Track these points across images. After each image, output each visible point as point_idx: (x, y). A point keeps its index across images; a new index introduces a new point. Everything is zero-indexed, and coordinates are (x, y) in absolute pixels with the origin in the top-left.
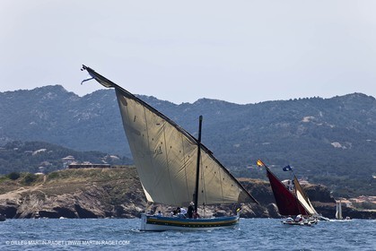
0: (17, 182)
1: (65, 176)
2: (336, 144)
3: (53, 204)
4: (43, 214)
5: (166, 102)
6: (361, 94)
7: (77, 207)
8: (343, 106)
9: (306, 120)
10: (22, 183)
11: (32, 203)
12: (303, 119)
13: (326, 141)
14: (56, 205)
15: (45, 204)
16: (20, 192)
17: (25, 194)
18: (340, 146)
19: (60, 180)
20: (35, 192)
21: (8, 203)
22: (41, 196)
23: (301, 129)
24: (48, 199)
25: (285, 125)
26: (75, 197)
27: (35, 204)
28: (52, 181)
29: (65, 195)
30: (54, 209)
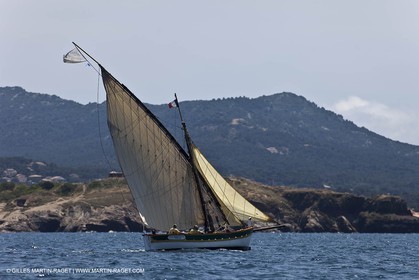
0: (51, 191)
1: (108, 185)
2: (273, 150)
3: (100, 216)
4: (90, 227)
5: (71, 102)
6: (290, 94)
7: (127, 220)
8: (271, 107)
9: (235, 122)
10: (57, 193)
11: (77, 215)
12: (231, 121)
13: (261, 146)
14: (105, 217)
15: (91, 216)
16: (61, 203)
17: (65, 206)
18: (276, 151)
19: (103, 190)
20: (78, 203)
21: (50, 215)
22: (86, 208)
23: (233, 132)
24: (96, 211)
25: (212, 128)
26: (124, 209)
27: (80, 217)
28: (93, 191)
29: (113, 206)
30: (103, 222)
